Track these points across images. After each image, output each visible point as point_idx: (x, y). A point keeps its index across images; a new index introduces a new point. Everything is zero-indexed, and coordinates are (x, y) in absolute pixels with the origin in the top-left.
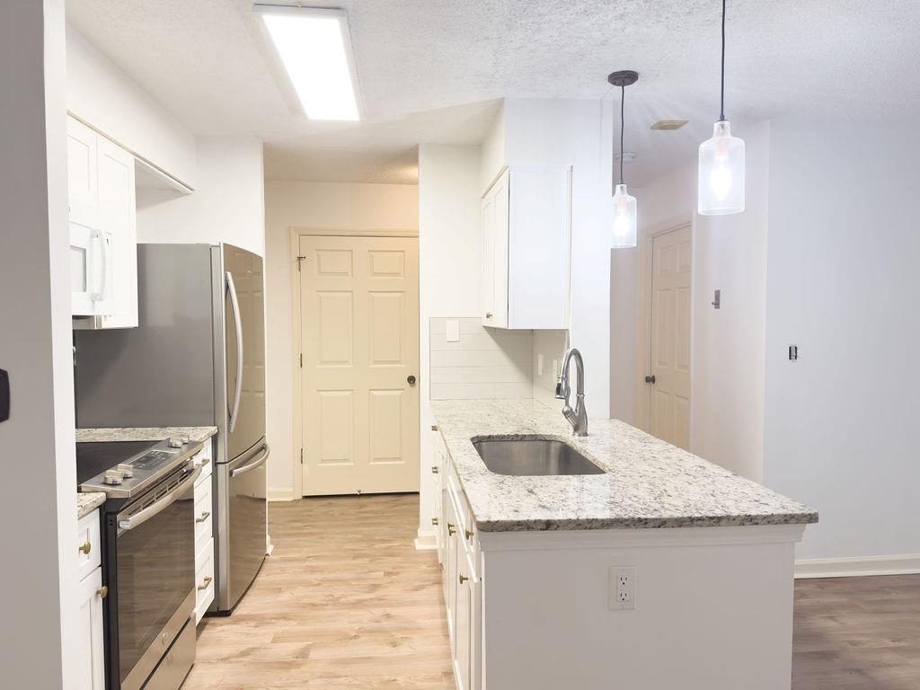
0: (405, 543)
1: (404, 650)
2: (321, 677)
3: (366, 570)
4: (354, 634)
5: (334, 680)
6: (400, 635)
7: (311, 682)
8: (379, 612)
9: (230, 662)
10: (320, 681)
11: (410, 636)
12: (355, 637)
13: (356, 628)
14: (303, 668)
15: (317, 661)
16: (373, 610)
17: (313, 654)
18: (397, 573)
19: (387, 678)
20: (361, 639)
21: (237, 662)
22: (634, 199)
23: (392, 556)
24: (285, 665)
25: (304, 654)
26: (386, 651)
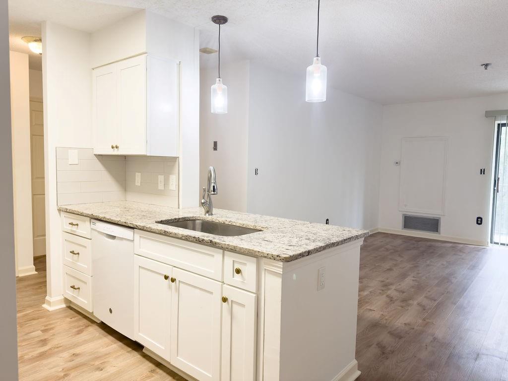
0: (36, 309)
3: (24, 334)
4: (62, 374)
8: (66, 355)
11: (106, 360)
16: (61, 355)
18: (52, 329)
22: (225, 87)
23: (34, 319)
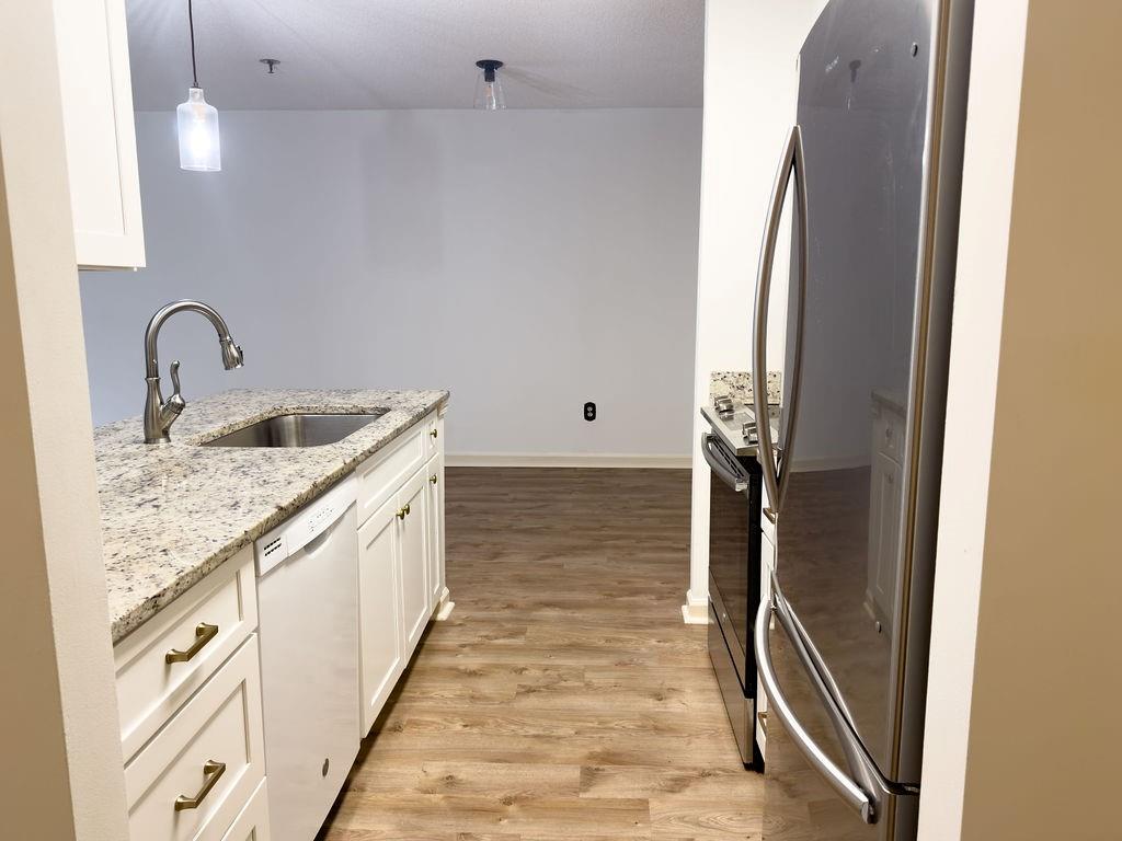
1: (437, 769)
2: (559, 738)
5: (541, 733)
6: (436, 798)
7: (573, 732)
9: (695, 769)
10: (560, 732)
12: (508, 801)
13: (505, 822)
14: (585, 752)
15: (568, 762)
17: (574, 774)
19: (475, 730)
20: (500, 795)
21: (684, 768)
24: (613, 758)
25: (590, 776)
26: (465, 771)
